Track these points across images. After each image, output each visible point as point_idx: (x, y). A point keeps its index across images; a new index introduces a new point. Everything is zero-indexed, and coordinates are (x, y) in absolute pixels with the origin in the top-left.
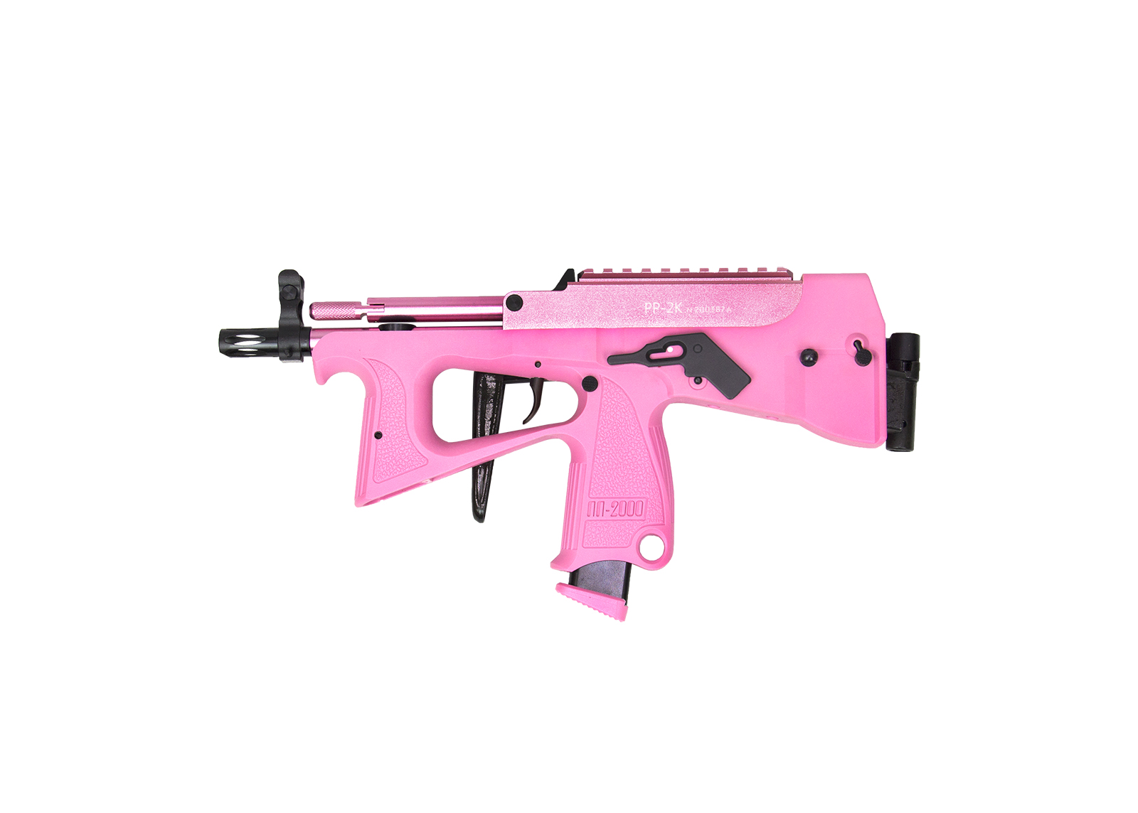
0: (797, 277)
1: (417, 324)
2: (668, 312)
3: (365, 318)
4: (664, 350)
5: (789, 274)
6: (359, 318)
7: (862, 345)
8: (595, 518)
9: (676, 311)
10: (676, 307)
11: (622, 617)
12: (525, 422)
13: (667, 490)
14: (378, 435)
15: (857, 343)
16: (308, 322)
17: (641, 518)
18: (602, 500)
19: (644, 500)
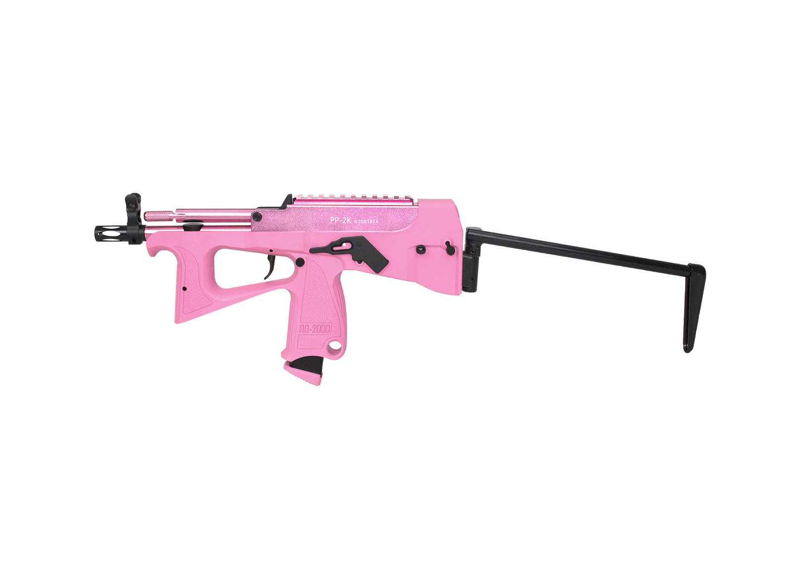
0: (415, 201)
1: (205, 224)
2: (343, 223)
3: (174, 220)
4: (341, 245)
5: (412, 200)
6: (171, 220)
7: (450, 244)
8: (304, 333)
9: (348, 222)
10: (348, 220)
11: (318, 383)
12: (265, 278)
13: (343, 317)
14: (185, 289)
15: (447, 243)
16: (144, 223)
17: (329, 333)
18: (308, 324)
19: (330, 324)
